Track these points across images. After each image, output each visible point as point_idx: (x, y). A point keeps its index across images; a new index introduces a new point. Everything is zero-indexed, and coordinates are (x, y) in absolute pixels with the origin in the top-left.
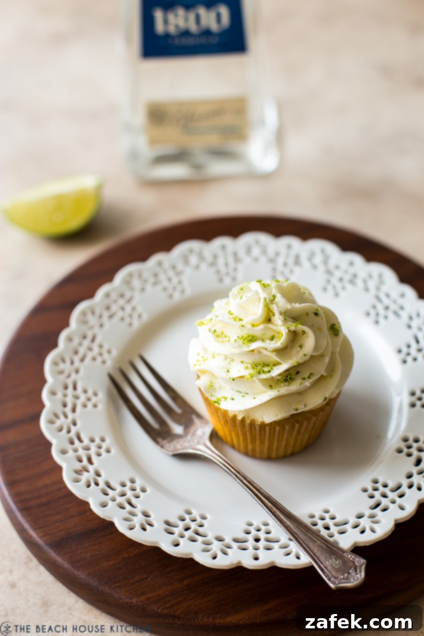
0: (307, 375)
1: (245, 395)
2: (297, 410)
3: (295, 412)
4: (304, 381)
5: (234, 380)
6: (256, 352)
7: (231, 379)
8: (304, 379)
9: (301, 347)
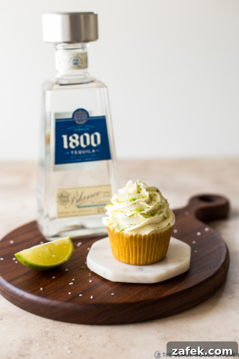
0: (159, 213)
1: (130, 226)
2: (158, 227)
3: (158, 229)
4: (159, 215)
5: (129, 217)
6: (137, 204)
7: (128, 217)
8: (159, 214)
9: (155, 201)
